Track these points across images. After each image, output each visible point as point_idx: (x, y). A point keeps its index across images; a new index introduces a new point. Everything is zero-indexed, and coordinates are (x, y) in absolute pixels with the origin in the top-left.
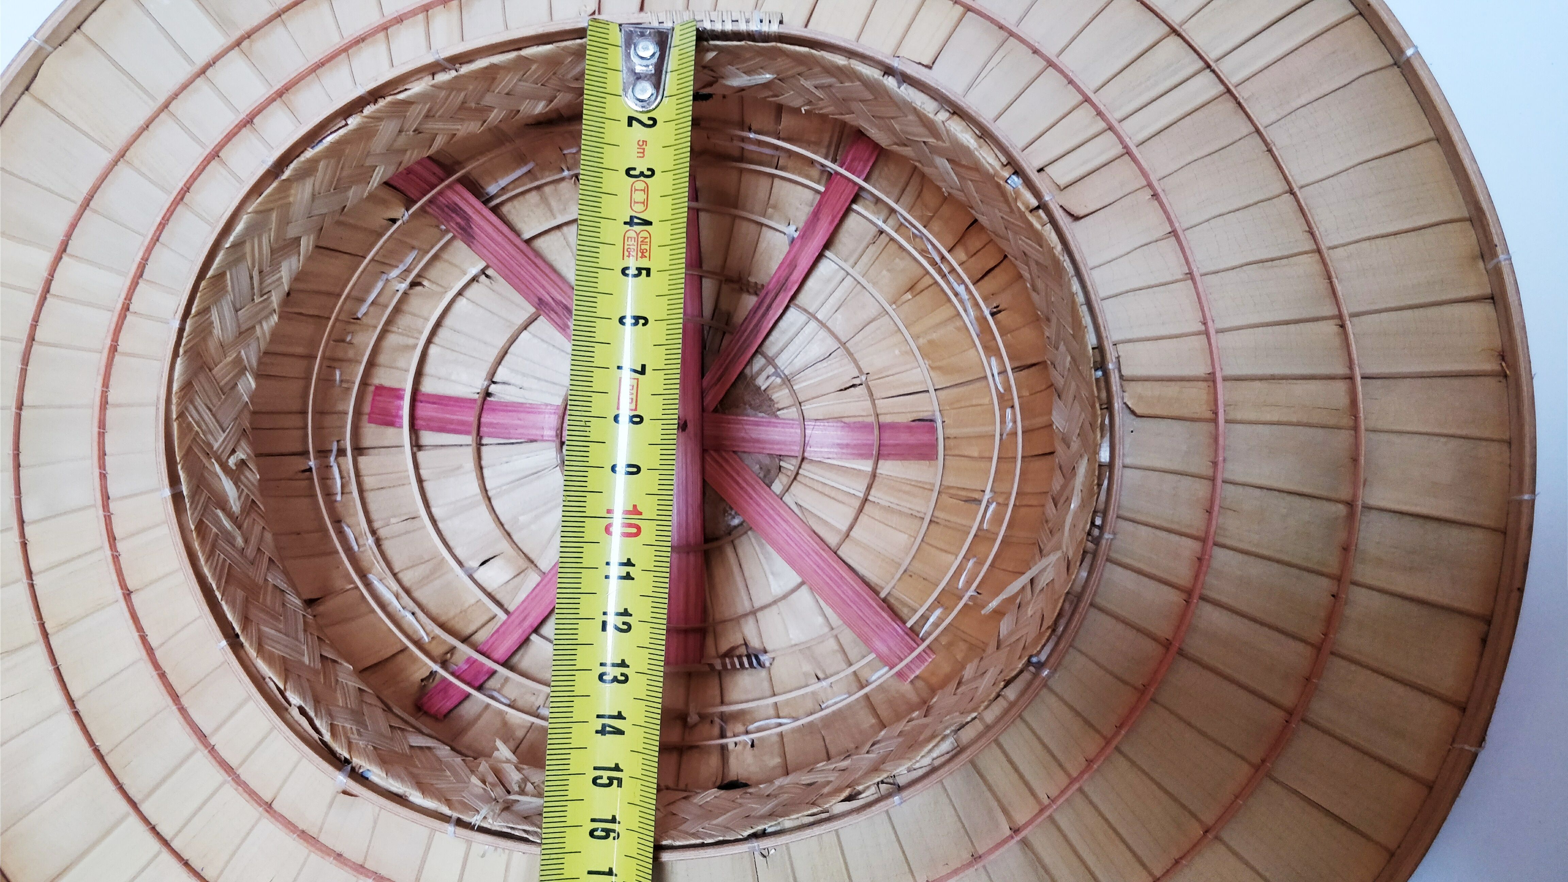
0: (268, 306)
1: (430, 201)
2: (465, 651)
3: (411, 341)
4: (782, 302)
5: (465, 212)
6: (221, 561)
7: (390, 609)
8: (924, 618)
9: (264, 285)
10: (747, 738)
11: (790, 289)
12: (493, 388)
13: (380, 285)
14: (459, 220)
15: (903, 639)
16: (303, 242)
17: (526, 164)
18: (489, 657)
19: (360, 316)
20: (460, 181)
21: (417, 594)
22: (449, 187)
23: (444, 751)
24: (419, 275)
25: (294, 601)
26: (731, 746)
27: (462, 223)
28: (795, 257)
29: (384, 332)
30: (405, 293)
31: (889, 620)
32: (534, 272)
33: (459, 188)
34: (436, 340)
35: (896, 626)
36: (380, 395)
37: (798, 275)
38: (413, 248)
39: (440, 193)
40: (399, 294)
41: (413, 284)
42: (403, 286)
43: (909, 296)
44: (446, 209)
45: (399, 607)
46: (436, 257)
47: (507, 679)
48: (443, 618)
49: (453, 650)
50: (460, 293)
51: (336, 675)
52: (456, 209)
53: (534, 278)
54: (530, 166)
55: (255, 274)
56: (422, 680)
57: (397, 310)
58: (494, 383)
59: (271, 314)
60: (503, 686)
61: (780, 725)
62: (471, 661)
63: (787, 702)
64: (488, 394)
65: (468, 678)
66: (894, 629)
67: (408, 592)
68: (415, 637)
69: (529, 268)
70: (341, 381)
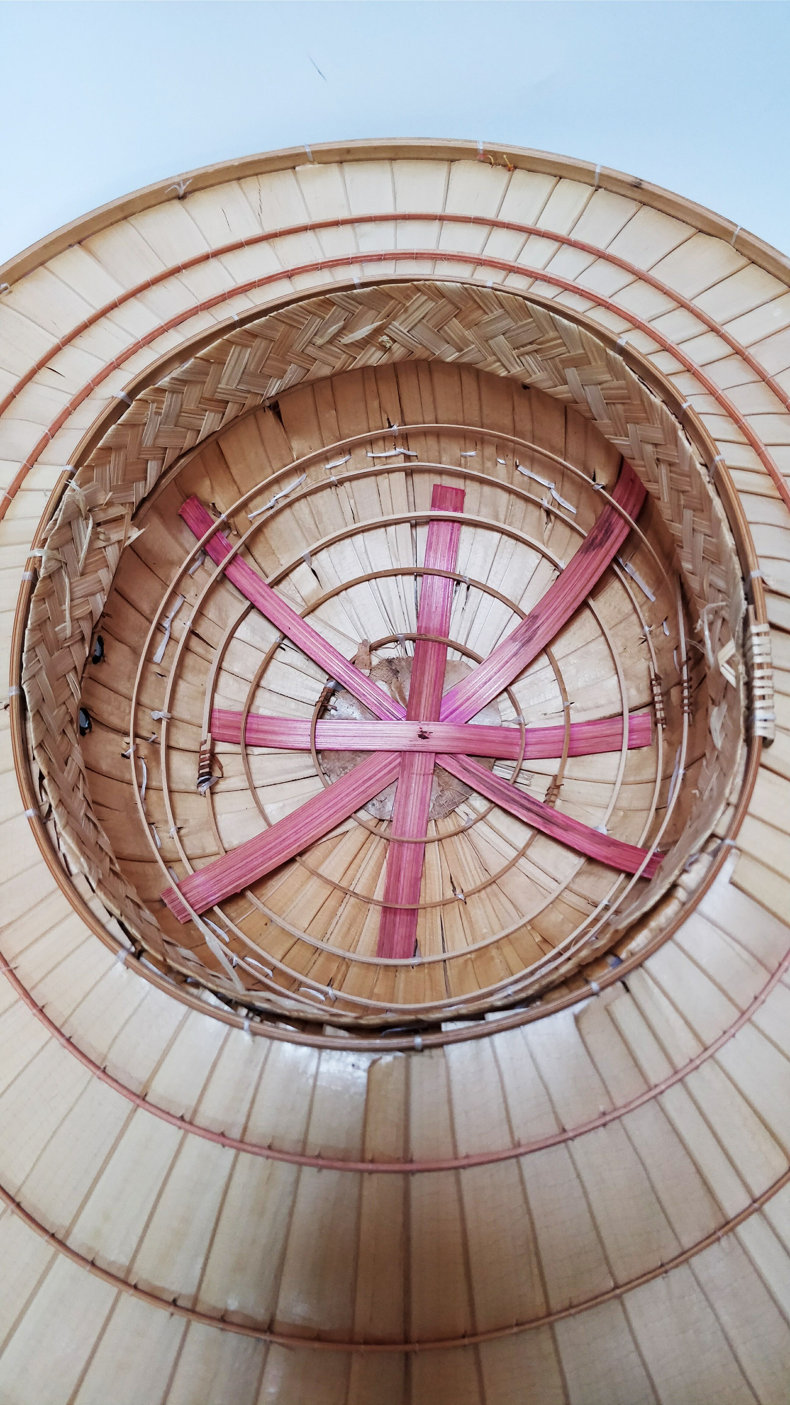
0: (512, 365)
1: (614, 508)
2: (237, 545)
3: (502, 517)
4: (534, 821)
5: (607, 540)
6: (302, 320)
7: (275, 488)
8: (222, 926)
9: (527, 357)
10: (131, 751)
11: (546, 827)
12: (463, 586)
13: (545, 482)
14: (599, 537)
15: (203, 900)
16: (564, 388)
17: (654, 594)
18: (230, 562)
19: (520, 468)
20: (632, 530)
21: (287, 512)
22: (627, 522)
23: (141, 490)
24: (557, 517)
25: (274, 388)
26: (127, 739)
27: (598, 541)
28: (575, 829)
29: (510, 491)
30: (540, 506)
31: (224, 891)
32: (560, 609)
33: (626, 531)
34: (505, 538)
35: (217, 896)
36: (456, 494)
37: (558, 833)
38: (577, 508)
39: (621, 515)
40: (539, 500)
41: (548, 512)
42: (545, 503)
43: (538, 939)
44: (607, 524)
45: (278, 496)
46: (572, 528)
47: (210, 575)
48: (267, 531)
49: (239, 536)
50: (544, 556)
51: (212, 411)
52: (608, 533)
53: (555, 610)
54: (653, 599)
55: (535, 347)
56: (213, 504)
57: (527, 500)
58: (468, 588)
59: (507, 370)
60: (206, 571)
61: (140, 787)
62: (229, 548)
63: (162, 799)
64: (459, 583)
65: (212, 542)
66: (215, 894)
67: (290, 505)
68: (251, 505)
69: (563, 605)
70: (465, 457)
